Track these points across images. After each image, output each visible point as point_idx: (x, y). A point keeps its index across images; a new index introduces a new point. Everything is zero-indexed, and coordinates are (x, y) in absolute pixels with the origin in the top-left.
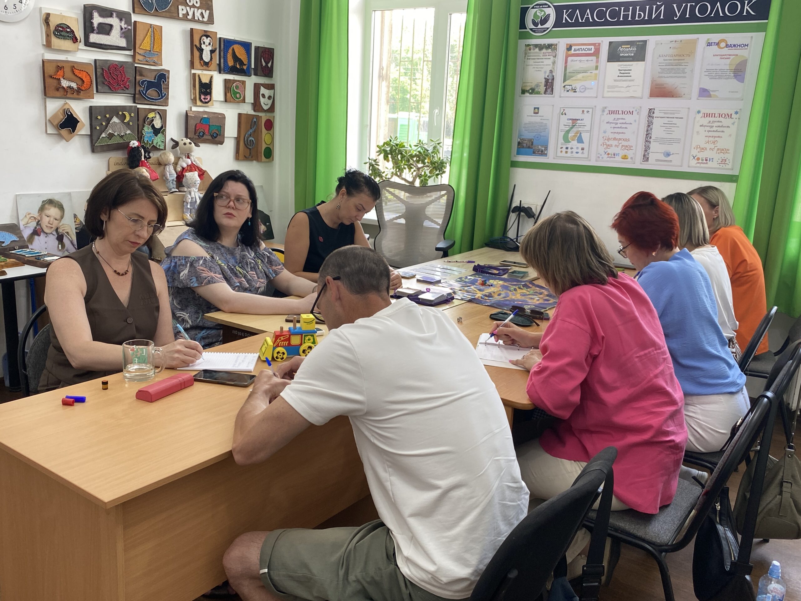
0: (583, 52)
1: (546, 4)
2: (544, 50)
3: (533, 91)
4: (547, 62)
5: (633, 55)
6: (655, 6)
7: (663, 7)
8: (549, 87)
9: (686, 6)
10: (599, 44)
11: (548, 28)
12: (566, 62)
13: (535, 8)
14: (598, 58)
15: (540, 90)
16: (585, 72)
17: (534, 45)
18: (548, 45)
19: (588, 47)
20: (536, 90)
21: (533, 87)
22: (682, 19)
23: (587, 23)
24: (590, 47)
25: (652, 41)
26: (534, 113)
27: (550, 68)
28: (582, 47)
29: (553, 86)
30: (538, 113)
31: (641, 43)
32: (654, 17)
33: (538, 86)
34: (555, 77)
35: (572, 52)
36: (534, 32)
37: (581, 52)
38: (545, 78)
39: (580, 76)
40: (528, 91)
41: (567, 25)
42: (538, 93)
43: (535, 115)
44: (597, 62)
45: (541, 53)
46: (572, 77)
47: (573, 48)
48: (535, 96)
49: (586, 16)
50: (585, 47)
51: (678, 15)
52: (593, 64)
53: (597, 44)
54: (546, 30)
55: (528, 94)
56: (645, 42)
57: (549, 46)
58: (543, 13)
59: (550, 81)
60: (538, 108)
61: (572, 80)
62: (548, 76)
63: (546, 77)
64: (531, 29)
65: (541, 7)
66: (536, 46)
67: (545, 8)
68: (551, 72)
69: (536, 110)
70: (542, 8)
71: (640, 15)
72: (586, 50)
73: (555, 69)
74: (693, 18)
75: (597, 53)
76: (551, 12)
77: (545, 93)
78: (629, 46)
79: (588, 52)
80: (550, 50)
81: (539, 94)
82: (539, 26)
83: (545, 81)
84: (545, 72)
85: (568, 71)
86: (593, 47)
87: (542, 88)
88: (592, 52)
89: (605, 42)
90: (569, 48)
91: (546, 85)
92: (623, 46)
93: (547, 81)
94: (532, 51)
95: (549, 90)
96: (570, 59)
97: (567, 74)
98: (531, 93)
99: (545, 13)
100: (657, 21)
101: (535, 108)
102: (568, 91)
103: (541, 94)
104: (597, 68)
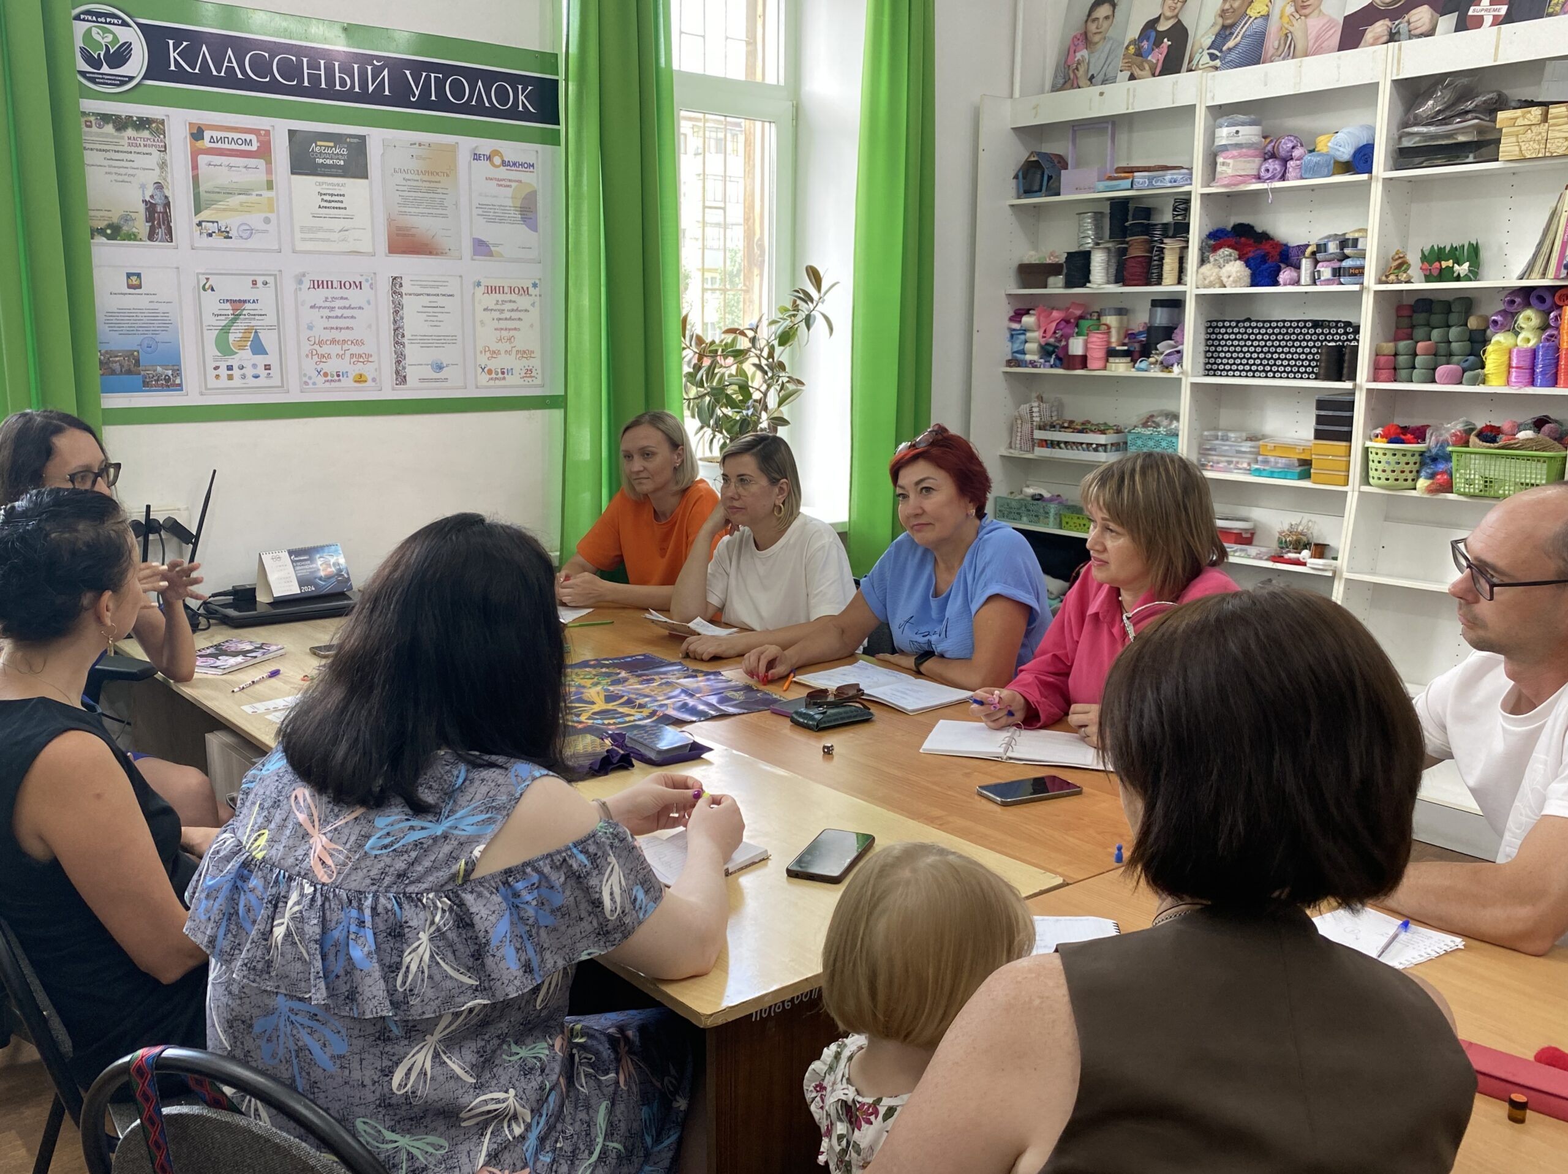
0: (233, 146)
2: (130, 132)
3: (115, 232)
4: (140, 161)
5: (342, 163)
6: (369, 68)
7: (386, 72)
8: (159, 224)
9: (428, 77)
10: (268, 132)
11: (131, 78)
12: (195, 167)
13: (84, 20)
14: (269, 162)
15: (134, 230)
16: (245, 192)
17: (99, 114)
18: (140, 119)
20: (125, 228)
21: (115, 220)
22: (424, 103)
23: (230, 81)
24: (248, 137)
25: (377, 138)
27: (155, 176)
28: (230, 135)
29: (169, 222)
31: (356, 140)
32: (371, 89)
33: (127, 218)
34: (171, 200)
35: (206, 143)
36: (92, 80)
37: (226, 146)
38: (145, 201)
39: (234, 201)
40: (101, 232)
41: (180, 76)
42: (132, 237)
43: (132, 291)
44: (269, 171)
45: (123, 138)
46: (216, 202)
47: (207, 134)
48: (122, 245)
49: (226, 64)
50: (236, 136)
51: (417, 93)
52: (262, 177)
53: (263, 133)
55: (104, 240)
56: (363, 138)
57: (143, 124)
58: (110, 37)
59: (160, 209)
61: (217, 209)
62: (152, 197)
63: (148, 199)
64: (83, 74)
65: (103, 20)
66: (105, 118)
67: (114, 24)
68: (159, 186)
69: (134, 281)
70: (106, 23)
71: (343, 83)
73: (169, 180)
74: (442, 105)
75: (264, 152)
77: (151, 236)
78: (332, 144)
80: (146, 134)
81: (135, 240)
82: (105, 69)
83: (147, 209)
84: (143, 187)
85: (202, 189)
86: (253, 137)
87: (142, 227)
88: (254, 147)
89: (280, 129)
91: (150, 218)
92: (319, 143)
93: (150, 208)
94: (94, 129)
95: (161, 232)
96: (203, 159)
97: (203, 194)
98: (109, 237)
100: (377, 98)
101: (129, 275)
102: (210, 235)
103: (141, 240)
104: (270, 185)
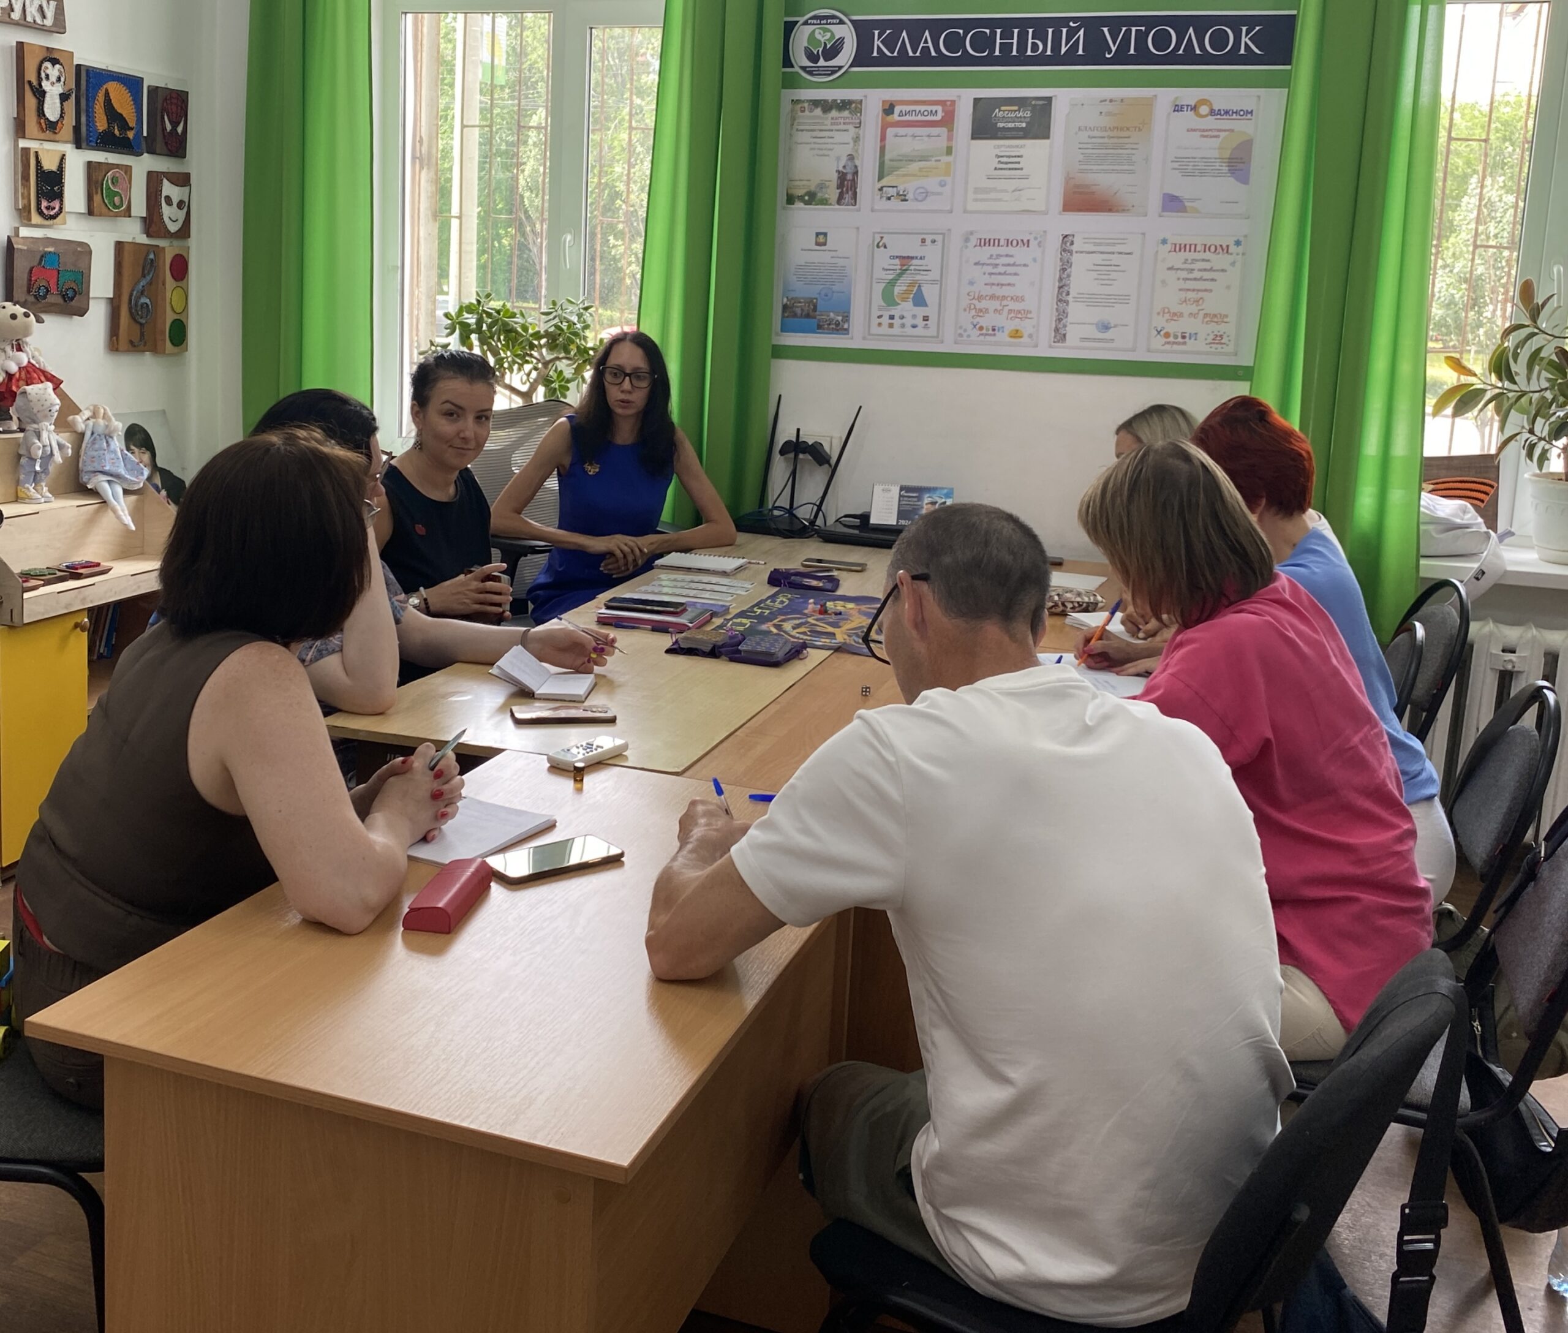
0: (920, 118)
1: (834, 17)
2: (834, 113)
3: (811, 198)
4: (839, 137)
5: (1024, 125)
6: (1064, 30)
7: (1081, 32)
8: (847, 190)
9: (1129, 32)
10: (953, 102)
11: (840, 68)
12: (883, 138)
13: (810, 24)
14: (951, 130)
15: (827, 196)
16: (924, 158)
17: (811, 101)
18: (843, 101)
19: (929, 108)
20: (819, 195)
21: (813, 188)
22: (1122, 58)
23: (925, 59)
24: (934, 108)
25: (1064, 99)
26: (818, 244)
27: (849, 149)
28: (918, 108)
29: (856, 188)
30: (825, 244)
31: (1041, 102)
32: (1063, 50)
33: (822, 186)
34: (859, 169)
35: (896, 117)
36: (811, 73)
37: (913, 118)
38: (838, 172)
39: (915, 167)
40: (801, 198)
41: (883, 61)
42: (824, 202)
43: (818, 248)
44: (950, 138)
45: (827, 118)
46: (897, 169)
47: (897, 109)
48: (818, 209)
49: (922, 45)
50: (923, 108)
51: (1114, 49)
52: (943, 143)
53: (949, 103)
54: (836, 72)
55: (801, 205)
56: (1049, 100)
57: (844, 105)
58: (828, 35)
59: (849, 177)
60: (825, 234)
61: (898, 175)
62: (844, 167)
63: (841, 169)
64: (804, 68)
65: (825, 22)
66: (816, 103)
67: (833, 24)
68: (851, 157)
69: (821, 239)
70: (827, 24)
71: (1035, 47)
72: (926, 113)
73: (860, 152)
74: (1143, 57)
75: (948, 120)
76: (847, 34)
77: (839, 201)
78: (1016, 108)
79: (929, 118)
80: (846, 113)
81: (826, 204)
82: (822, 62)
83: (839, 178)
84: (838, 159)
85: (887, 157)
86: (939, 108)
87: (833, 193)
88: (938, 117)
89: (965, 99)
90: (889, 109)
91: (840, 186)
92: (1003, 108)
93: (842, 176)
94: (807, 113)
95: (848, 197)
96: (890, 132)
97: (887, 162)
98: (807, 203)
99: (833, 35)
100: (1071, 58)
101: (818, 234)
102: (889, 199)
103: (831, 204)
104: (949, 151)
